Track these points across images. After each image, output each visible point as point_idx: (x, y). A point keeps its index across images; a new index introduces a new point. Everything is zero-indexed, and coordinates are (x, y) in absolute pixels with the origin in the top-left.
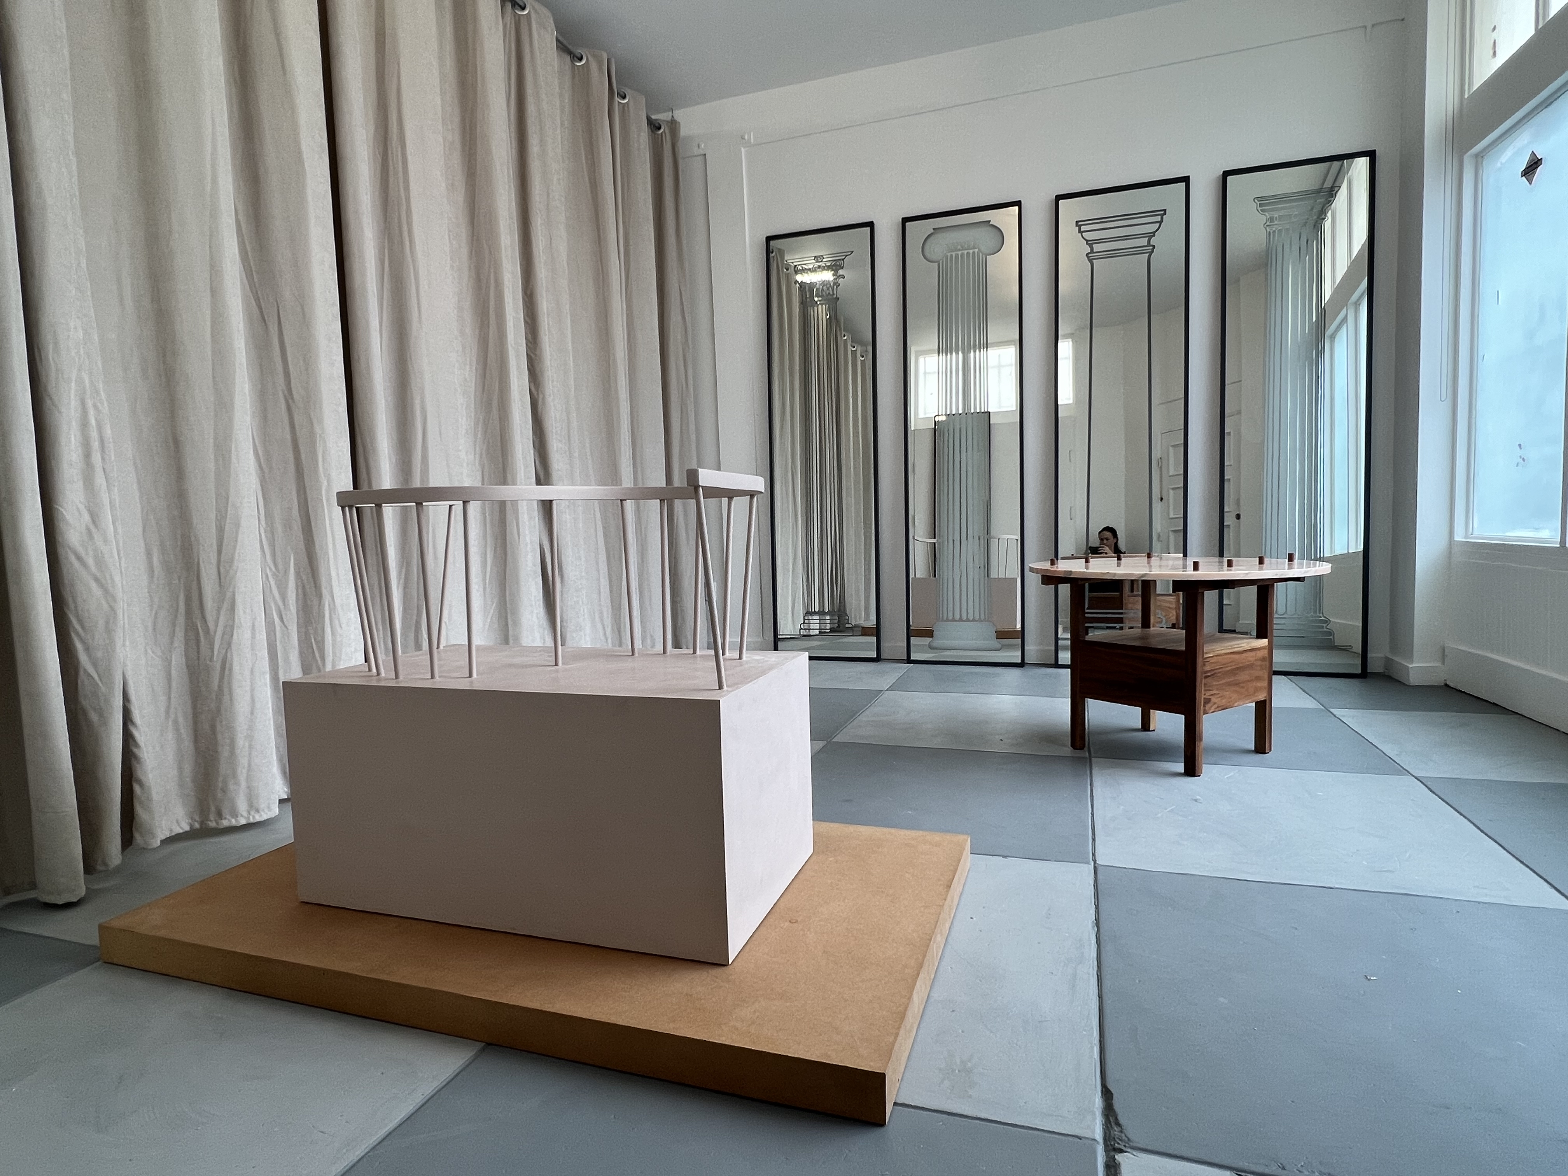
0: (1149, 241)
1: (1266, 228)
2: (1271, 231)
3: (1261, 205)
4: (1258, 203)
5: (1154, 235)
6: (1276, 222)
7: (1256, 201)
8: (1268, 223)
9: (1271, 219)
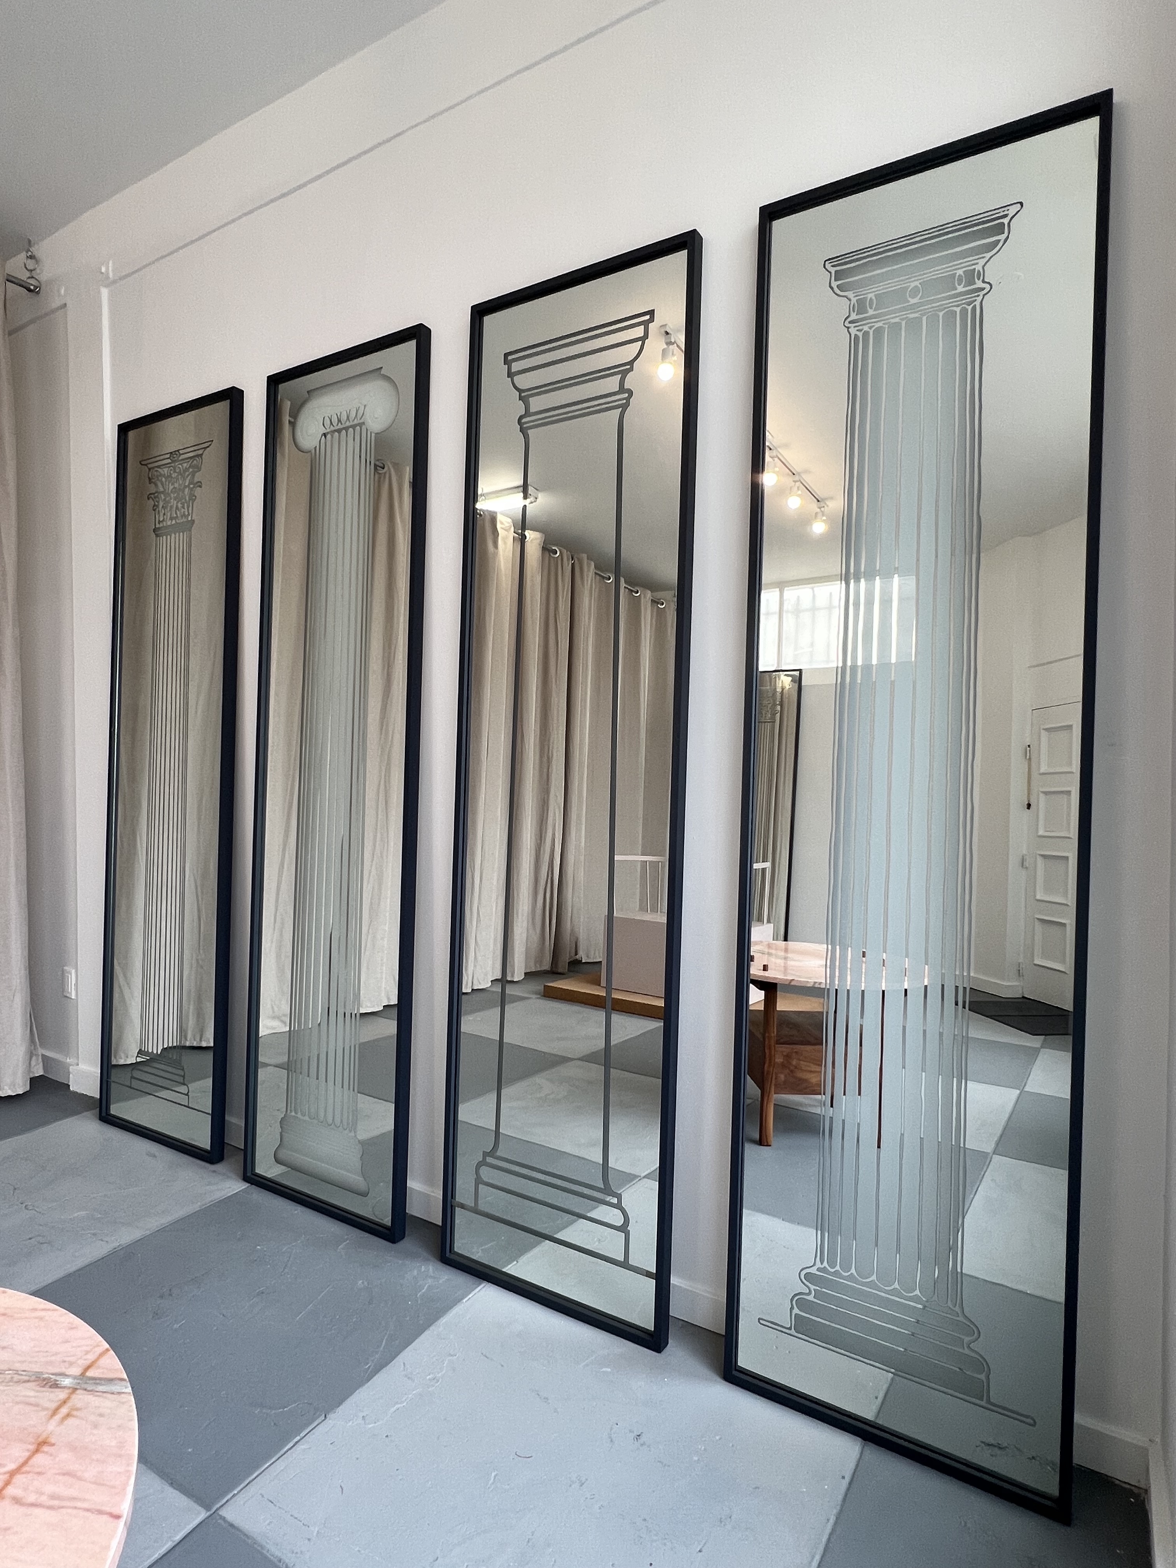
0: (622, 383)
1: (848, 328)
2: (860, 334)
3: (838, 276)
4: (833, 270)
5: (631, 369)
6: (871, 312)
7: (828, 266)
8: (854, 316)
9: (861, 306)
